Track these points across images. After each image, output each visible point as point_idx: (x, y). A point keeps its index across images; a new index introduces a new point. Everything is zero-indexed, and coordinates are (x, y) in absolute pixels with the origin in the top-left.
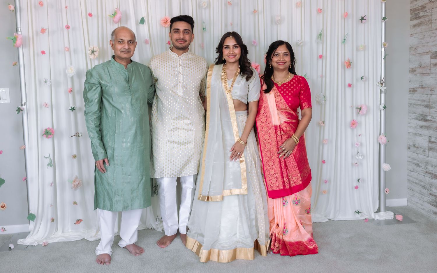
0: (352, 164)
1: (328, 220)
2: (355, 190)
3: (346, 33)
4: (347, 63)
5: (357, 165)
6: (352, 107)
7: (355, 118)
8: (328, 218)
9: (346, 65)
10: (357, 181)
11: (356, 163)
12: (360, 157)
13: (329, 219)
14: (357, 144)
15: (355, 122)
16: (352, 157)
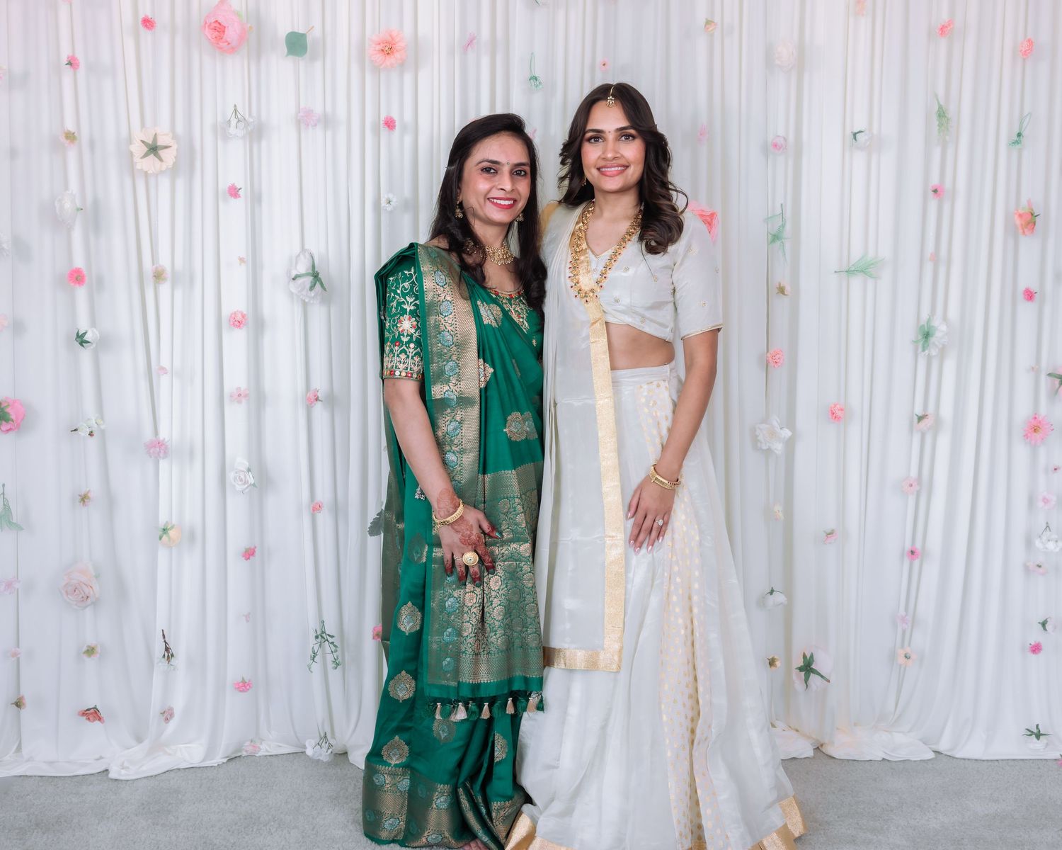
0: (1027, 569)
1: (932, 755)
2: (1033, 656)
3: (1026, 111)
4: (1020, 216)
5: (1041, 570)
6: (1035, 370)
7: (1043, 411)
8: (934, 747)
9: (1018, 222)
10: (1040, 626)
11: (1040, 566)
12: (1051, 546)
13: (936, 752)
14: (1046, 501)
15: (1040, 422)
16: (1029, 543)
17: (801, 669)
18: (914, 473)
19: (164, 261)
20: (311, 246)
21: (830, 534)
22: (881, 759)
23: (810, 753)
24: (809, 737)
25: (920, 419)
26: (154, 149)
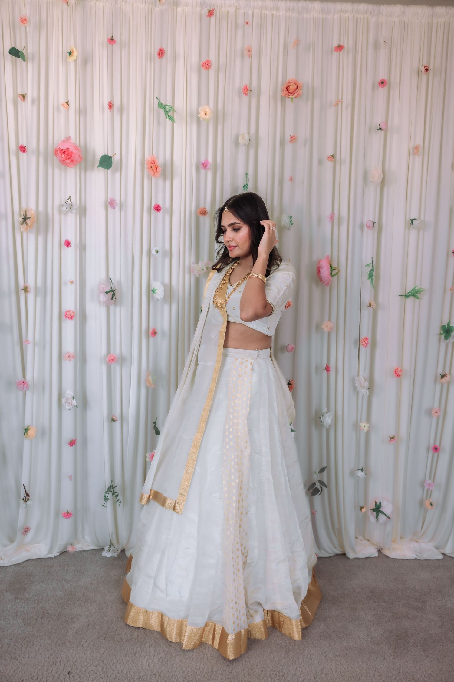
1: (441, 557)
8: (442, 551)
13: (444, 554)
17: (373, 510)
18: (436, 405)
19: (31, 283)
20: (111, 275)
21: (392, 438)
22: (414, 558)
23: (376, 555)
24: (374, 545)
25: (443, 376)
26: (25, 219)
